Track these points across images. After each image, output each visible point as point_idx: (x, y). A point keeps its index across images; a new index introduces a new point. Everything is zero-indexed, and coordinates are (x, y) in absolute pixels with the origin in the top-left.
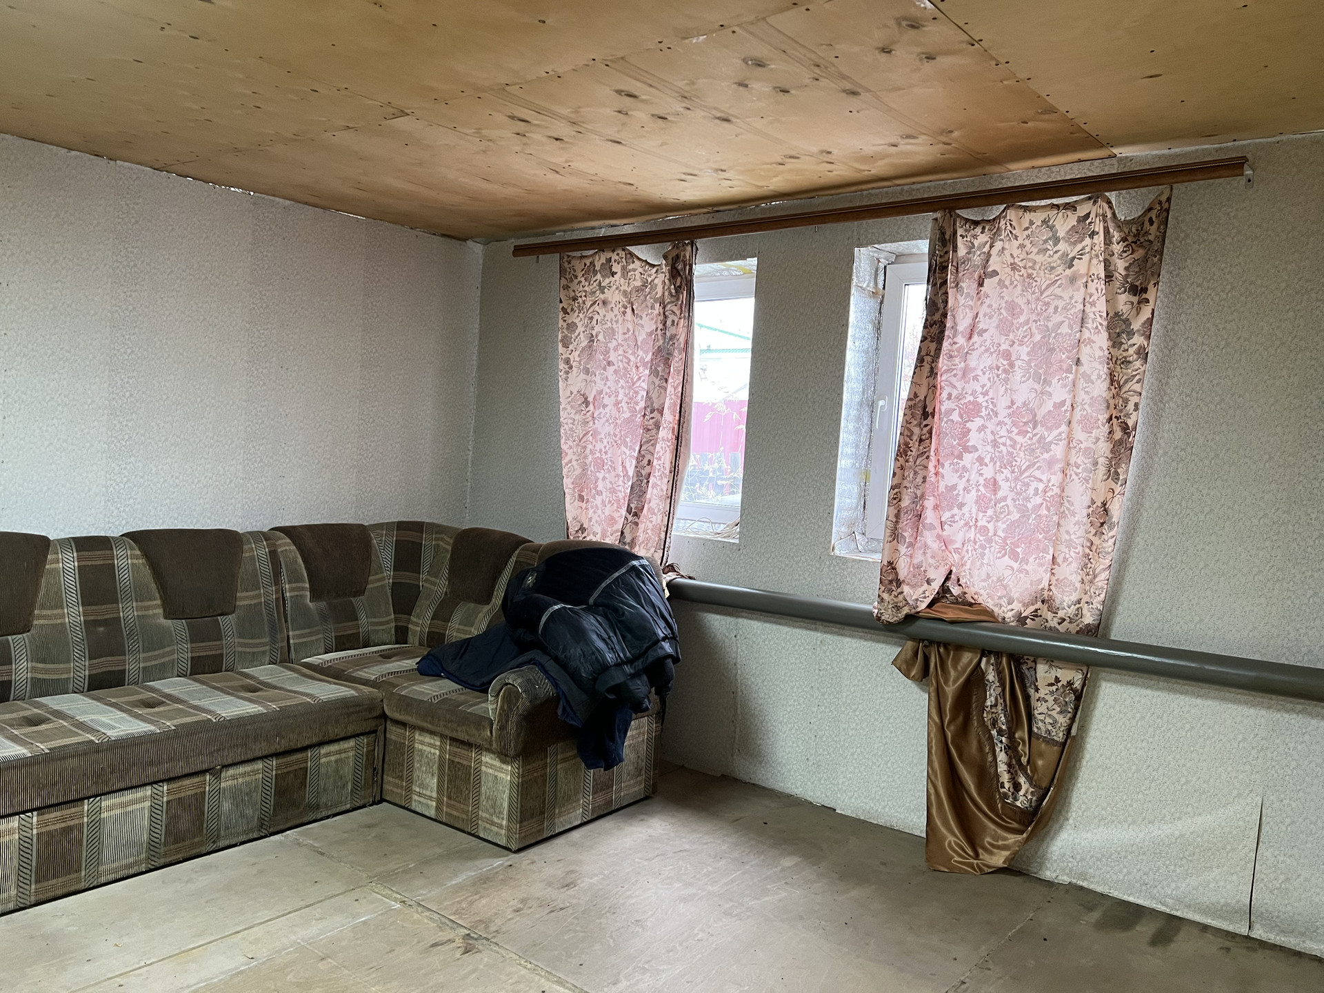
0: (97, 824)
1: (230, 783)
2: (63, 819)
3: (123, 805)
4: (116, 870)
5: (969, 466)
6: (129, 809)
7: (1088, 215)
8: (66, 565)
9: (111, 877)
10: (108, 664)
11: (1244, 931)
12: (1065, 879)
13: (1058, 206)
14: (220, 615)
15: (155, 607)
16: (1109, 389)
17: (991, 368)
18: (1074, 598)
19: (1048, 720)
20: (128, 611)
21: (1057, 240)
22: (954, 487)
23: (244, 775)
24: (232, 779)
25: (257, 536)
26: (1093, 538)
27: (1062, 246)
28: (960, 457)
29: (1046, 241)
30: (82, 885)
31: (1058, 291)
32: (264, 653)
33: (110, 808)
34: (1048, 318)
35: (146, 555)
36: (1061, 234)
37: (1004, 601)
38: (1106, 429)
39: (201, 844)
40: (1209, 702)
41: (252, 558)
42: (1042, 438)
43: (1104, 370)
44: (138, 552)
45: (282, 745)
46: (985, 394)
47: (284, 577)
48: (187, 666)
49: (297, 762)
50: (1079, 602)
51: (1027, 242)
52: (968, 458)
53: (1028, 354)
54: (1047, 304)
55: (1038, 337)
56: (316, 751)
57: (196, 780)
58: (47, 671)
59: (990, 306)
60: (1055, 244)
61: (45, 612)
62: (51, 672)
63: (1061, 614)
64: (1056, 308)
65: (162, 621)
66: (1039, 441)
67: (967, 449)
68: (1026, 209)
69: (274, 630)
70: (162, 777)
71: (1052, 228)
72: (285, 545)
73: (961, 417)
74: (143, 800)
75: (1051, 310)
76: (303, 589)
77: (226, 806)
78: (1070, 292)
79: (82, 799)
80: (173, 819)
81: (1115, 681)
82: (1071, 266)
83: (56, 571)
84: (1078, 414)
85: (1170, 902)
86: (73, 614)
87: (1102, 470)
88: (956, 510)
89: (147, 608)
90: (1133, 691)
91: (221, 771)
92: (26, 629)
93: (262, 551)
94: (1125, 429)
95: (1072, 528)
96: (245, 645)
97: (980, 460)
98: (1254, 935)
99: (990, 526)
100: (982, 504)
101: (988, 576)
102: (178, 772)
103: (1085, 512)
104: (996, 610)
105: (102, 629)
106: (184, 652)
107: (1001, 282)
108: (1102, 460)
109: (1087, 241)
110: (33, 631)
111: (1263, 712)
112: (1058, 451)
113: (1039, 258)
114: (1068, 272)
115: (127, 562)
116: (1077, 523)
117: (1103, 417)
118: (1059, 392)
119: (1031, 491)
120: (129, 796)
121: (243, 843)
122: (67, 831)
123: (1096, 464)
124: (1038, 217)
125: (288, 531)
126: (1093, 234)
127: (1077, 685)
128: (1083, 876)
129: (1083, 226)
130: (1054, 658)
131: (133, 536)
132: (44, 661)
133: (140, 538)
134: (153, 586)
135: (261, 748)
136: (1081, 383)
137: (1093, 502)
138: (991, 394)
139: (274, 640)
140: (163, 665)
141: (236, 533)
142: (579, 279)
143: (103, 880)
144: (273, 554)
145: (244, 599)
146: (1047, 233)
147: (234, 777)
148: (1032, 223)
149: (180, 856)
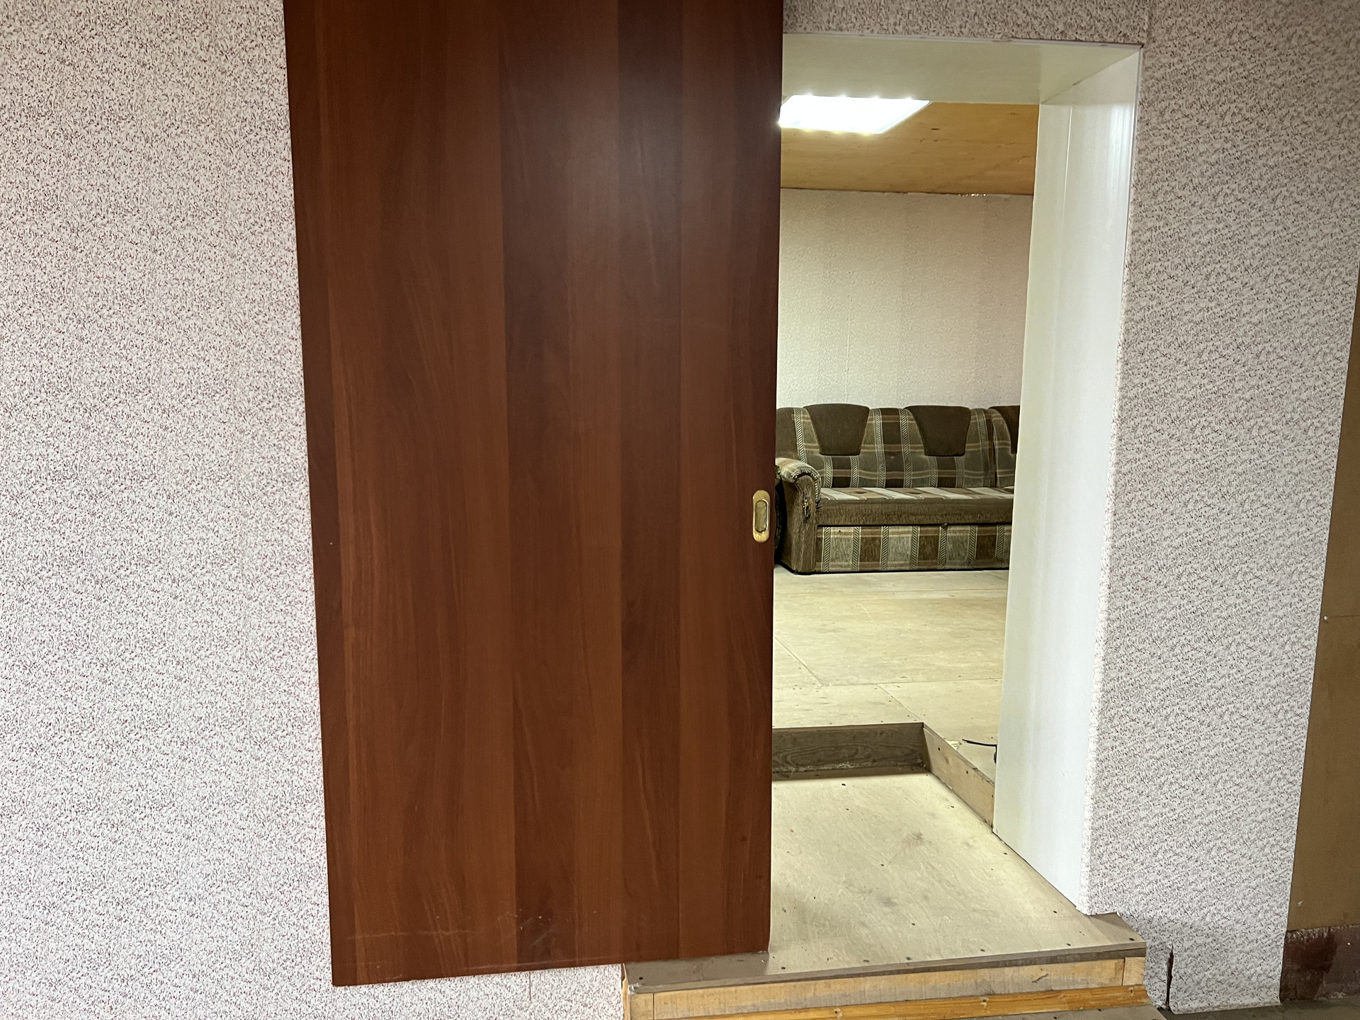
0: (887, 540)
1: (952, 534)
2: (872, 533)
3: (899, 533)
4: (896, 566)
6: (901, 536)
8: (876, 422)
9: (893, 568)
10: (895, 475)
14: (957, 455)
15: (920, 448)
20: (906, 449)
23: (960, 531)
24: (953, 532)
25: (979, 411)
30: (880, 568)
32: (980, 480)
33: (893, 533)
35: (916, 419)
39: (936, 564)
41: (976, 423)
44: (912, 417)
45: (982, 520)
47: (995, 437)
48: (935, 482)
49: (990, 531)
56: (1002, 527)
57: (935, 528)
58: (867, 475)
61: (866, 446)
62: (868, 475)
65: (924, 456)
69: (986, 468)
70: (917, 523)
72: (997, 416)
74: (908, 532)
76: (1006, 444)
77: (950, 546)
79: (881, 526)
80: (922, 547)
83: (871, 424)
86: (879, 448)
89: (916, 448)
91: (947, 526)
92: (857, 453)
93: (982, 420)
96: (969, 474)
102: (925, 522)
105: (892, 457)
106: (934, 474)
110: (861, 455)
115: (906, 422)
120: (901, 529)
121: (959, 570)
122: (874, 539)
125: (999, 409)
131: (909, 408)
132: (865, 470)
133: (913, 410)
134: (919, 436)
135: (969, 519)
139: (986, 474)
140: (923, 479)
141: (968, 409)
143: (889, 569)
144: (989, 422)
145: (970, 448)
147: (954, 532)
149: (926, 567)
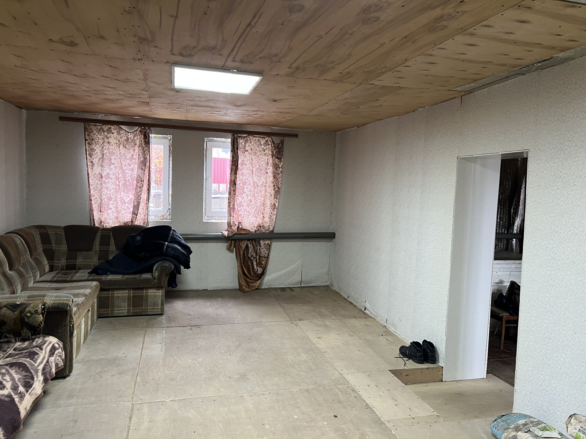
5: (244, 197)
7: (268, 140)
11: (300, 286)
12: (266, 287)
13: (261, 137)
16: (273, 179)
17: (248, 173)
18: (268, 225)
19: (264, 253)
21: (261, 145)
22: (241, 202)
26: (272, 212)
27: (262, 146)
28: (242, 195)
29: (259, 145)
31: (262, 157)
34: (260, 163)
36: (262, 144)
37: (253, 228)
38: (273, 188)
40: (293, 243)
42: (260, 190)
43: (272, 175)
46: (247, 179)
50: (269, 226)
51: (254, 144)
52: (244, 195)
53: (255, 170)
54: (260, 159)
55: (258, 167)
59: (247, 158)
60: (261, 146)
63: (265, 229)
64: (262, 160)
66: (259, 191)
67: (244, 193)
68: (254, 136)
71: (260, 142)
73: (243, 185)
75: (261, 161)
78: (265, 157)
81: (275, 242)
82: (265, 151)
84: (268, 184)
85: (287, 285)
87: (273, 197)
88: (242, 207)
90: (279, 243)
94: (279, 188)
95: (267, 210)
97: (247, 195)
98: (302, 286)
99: (250, 211)
100: (248, 206)
101: (250, 222)
103: (270, 206)
104: (250, 230)
107: (249, 153)
108: (273, 195)
109: (268, 146)
111: (302, 243)
112: (263, 192)
113: (257, 148)
114: (264, 152)
116: (268, 209)
117: (272, 185)
118: (263, 180)
119: (258, 202)
123: (271, 195)
124: (257, 139)
126: (269, 145)
127: (270, 244)
128: (270, 285)
129: (266, 143)
130: (264, 239)
136: (268, 178)
137: (271, 204)
138: (249, 179)
142: (94, 133)
146: (259, 143)
148: (255, 140)
